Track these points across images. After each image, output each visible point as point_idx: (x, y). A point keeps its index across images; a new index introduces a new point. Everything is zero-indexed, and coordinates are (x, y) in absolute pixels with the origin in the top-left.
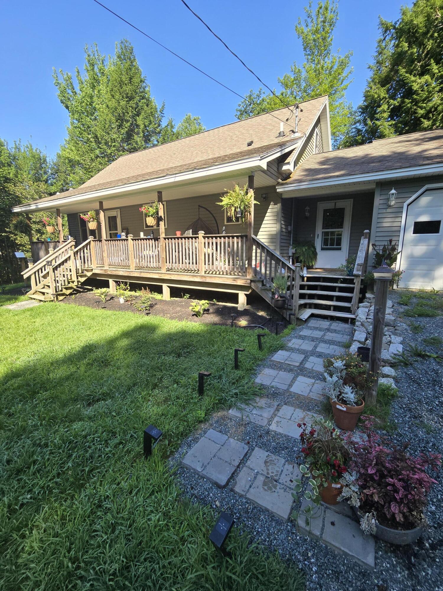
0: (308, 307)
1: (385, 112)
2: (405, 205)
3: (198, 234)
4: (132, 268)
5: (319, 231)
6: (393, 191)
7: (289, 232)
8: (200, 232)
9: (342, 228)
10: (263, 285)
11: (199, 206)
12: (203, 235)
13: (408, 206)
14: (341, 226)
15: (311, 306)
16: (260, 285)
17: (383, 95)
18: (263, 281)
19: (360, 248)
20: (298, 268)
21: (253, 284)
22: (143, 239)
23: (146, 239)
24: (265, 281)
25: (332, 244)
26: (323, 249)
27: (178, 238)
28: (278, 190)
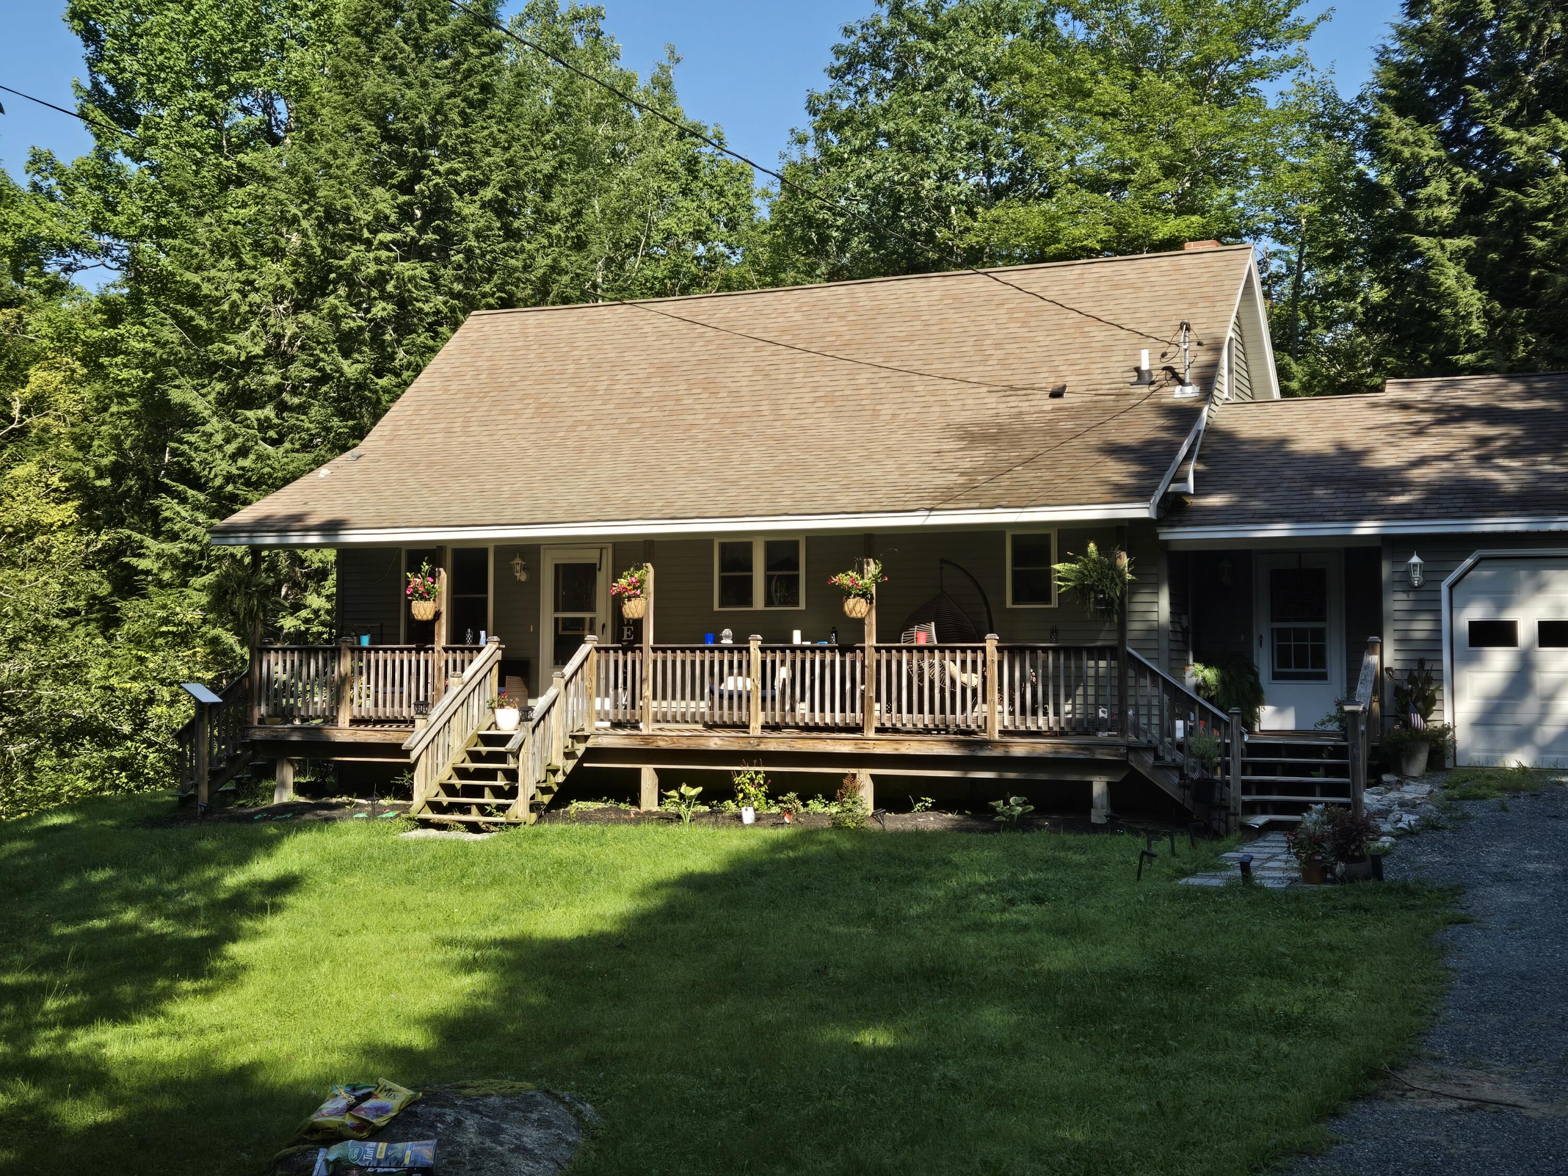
0: (1259, 810)
1: (1441, 202)
2: (1444, 587)
3: (984, 641)
4: (755, 729)
5: (1263, 628)
6: (1415, 559)
7: (1185, 632)
8: (988, 636)
9: (1323, 619)
10: (1157, 757)
11: (943, 561)
12: (996, 643)
13: (1451, 587)
14: (1320, 614)
15: (1264, 808)
16: (1150, 759)
17: (1428, 152)
18: (1155, 750)
19: (1362, 677)
20: (1235, 718)
21: (1132, 757)
22: (803, 649)
23: (813, 650)
24: (1161, 748)
25: (1301, 663)
26: (1276, 676)
27: (920, 649)
28: (1163, 537)
